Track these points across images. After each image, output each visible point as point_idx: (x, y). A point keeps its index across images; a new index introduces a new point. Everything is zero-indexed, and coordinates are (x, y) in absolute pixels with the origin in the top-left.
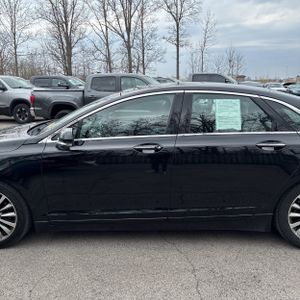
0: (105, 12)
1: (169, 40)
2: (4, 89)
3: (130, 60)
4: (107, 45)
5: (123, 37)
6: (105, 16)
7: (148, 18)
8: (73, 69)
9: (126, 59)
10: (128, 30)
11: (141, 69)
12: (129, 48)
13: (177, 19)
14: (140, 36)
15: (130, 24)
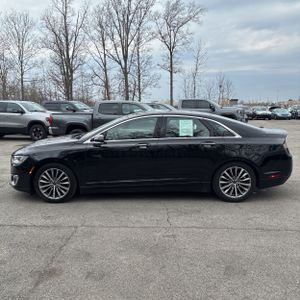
0: (103, 40)
1: (163, 67)
2: (23, 112)
3: (127, 86)
4: (105, 71)
5: (120, 64)
6: (104, 45)
7: (144, 47)
8: (74, 94)
9: (123, 84)
10: (125, 57)
11: (137, 93)
12: (126, 73)
13: (171, 48)
14: (136, 63)
15: (127, 52)
